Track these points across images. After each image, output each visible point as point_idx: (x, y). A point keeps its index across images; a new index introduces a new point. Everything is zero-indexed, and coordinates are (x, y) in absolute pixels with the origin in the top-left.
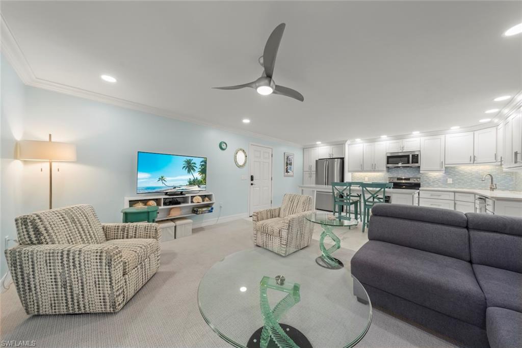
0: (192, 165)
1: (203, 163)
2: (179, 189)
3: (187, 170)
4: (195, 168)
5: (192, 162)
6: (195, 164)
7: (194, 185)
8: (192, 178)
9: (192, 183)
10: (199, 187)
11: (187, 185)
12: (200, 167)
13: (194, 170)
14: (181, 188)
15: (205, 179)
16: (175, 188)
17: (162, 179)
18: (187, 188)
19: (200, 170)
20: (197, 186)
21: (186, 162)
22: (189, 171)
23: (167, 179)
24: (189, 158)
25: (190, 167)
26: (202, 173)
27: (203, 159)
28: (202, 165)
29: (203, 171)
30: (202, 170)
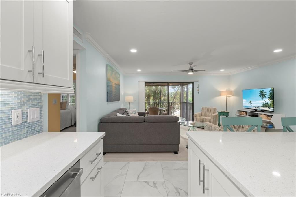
0: (264, 94)
1: (271, 92)
2: (258, 108)
3: (261, 97)
4: (266, 96)
5: (264, 92)
6: (266, 93)
7: (266, 107)
8: (265, 102)
9: (265, 105)
10: (269, 109)
11: (262, 107)
12: (269, 94)
13: (265, 97)
14: (259, 108)
15: (273, 103)
16: (256, 108)
17: (250, 102)
18: (262, 109)
19: (269, 97)
20: (268, 108)
21: (260, 92)
22: (262, 98)
23: (252, 102)
24: (262, 90)
25: (262, 95)
26: (271, 99)
27: (271, 89)
28: (270, 93)
29: (272, 97)
30: (270, 97)
